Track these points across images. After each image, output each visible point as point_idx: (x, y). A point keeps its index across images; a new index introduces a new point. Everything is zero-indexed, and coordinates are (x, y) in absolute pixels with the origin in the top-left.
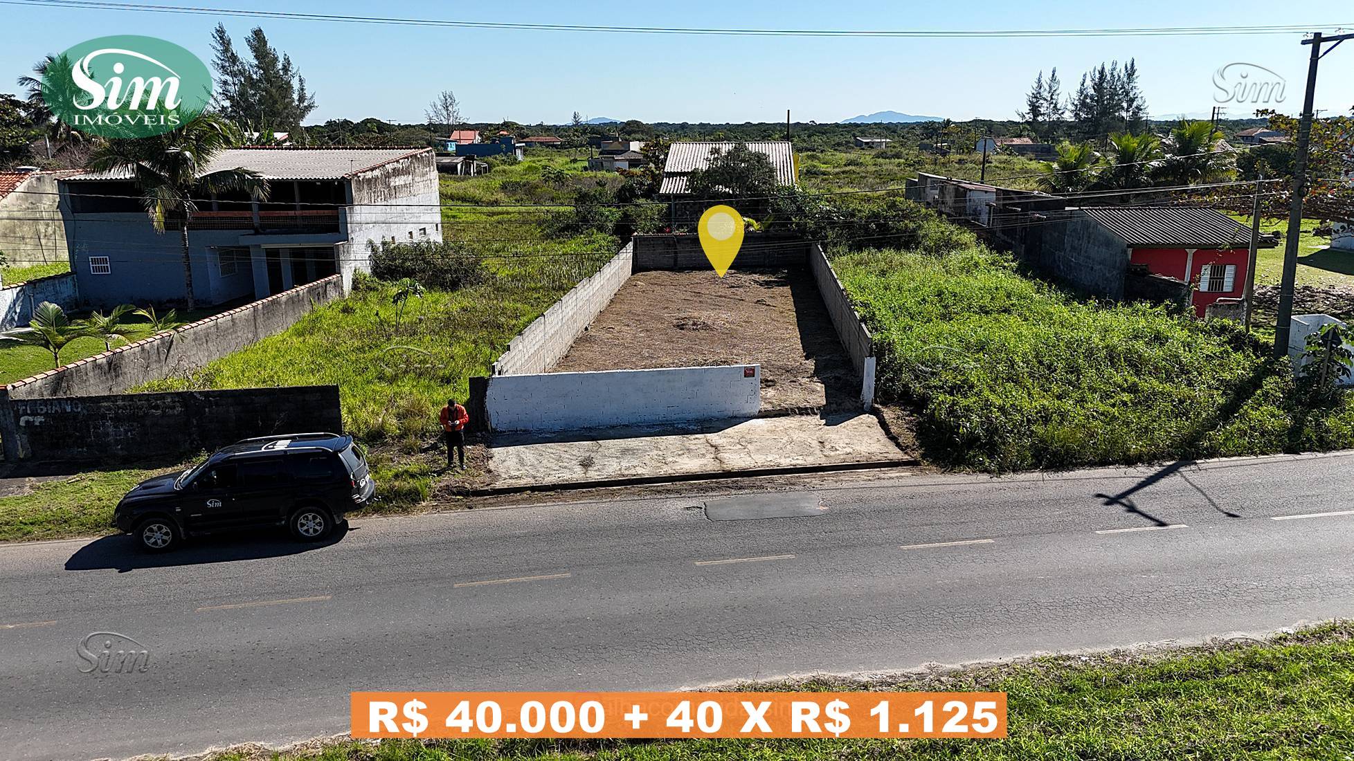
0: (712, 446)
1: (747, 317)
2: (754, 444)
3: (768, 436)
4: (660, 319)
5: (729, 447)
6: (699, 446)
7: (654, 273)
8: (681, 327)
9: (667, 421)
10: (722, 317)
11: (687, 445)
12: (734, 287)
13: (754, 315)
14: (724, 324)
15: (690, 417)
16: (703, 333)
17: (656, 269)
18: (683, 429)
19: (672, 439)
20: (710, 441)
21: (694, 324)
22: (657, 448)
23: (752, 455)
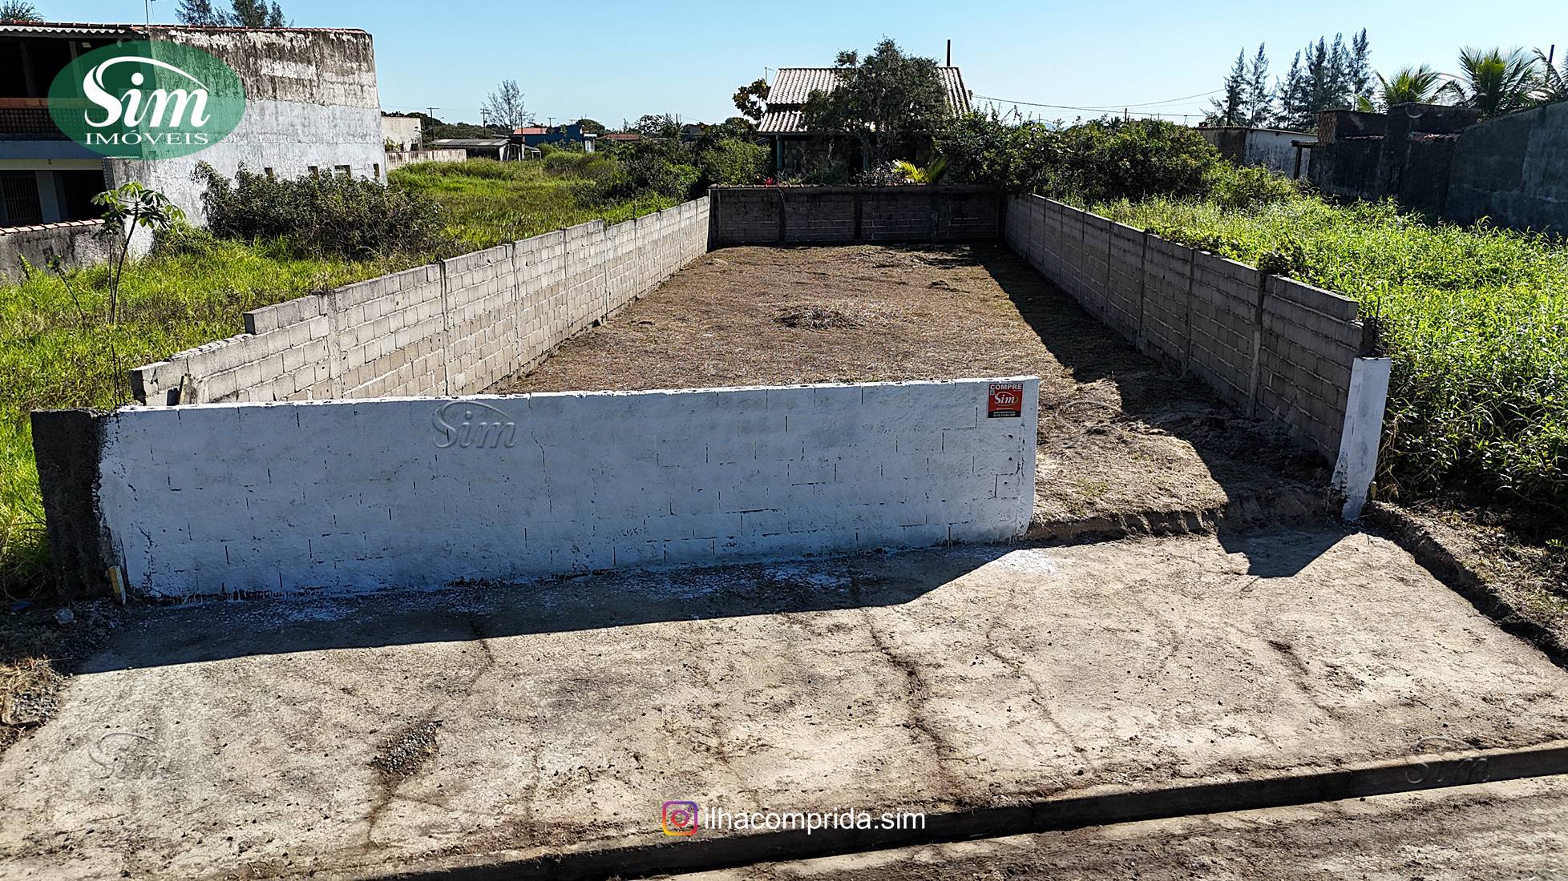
0: (896, 662)
1: (921, 308)
2: (1048, 654)
3: (1084, 617)
4: (750, 311)
5: (960, 669)
6: (848, 662)
7: (745, 249)
8: (791, 322)
9: (740, 556)
10: (871, 308)
11: (806, 657)
12: (884, 266)
13: (932, 305)
14: (876, 317)
15: (815, 541)
16: (835, 334)
17: (748, 244)
18: (791, 586)
19: (752, 627)
20: (885, 640)
21: (817, 316)
22: (697, 675)
23: (1052, 706)
